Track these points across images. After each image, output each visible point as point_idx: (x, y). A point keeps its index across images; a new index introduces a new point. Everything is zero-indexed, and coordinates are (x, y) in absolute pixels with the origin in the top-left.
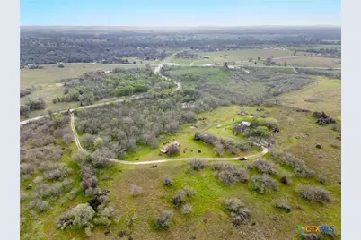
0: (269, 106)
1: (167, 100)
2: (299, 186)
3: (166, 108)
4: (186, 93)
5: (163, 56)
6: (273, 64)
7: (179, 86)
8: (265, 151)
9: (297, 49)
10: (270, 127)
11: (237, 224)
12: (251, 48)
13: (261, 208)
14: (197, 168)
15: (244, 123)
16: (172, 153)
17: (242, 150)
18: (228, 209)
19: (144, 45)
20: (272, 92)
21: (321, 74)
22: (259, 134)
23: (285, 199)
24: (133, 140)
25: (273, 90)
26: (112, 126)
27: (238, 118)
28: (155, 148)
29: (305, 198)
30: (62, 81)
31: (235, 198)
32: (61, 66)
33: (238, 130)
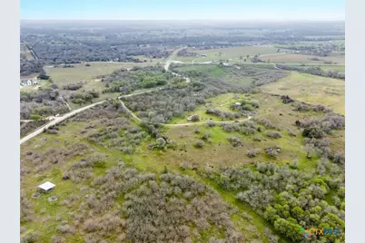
0: (254, 93)
1: (184, 90)
2: (266, 132)
3: (184, 96)
4: (195, 85)
5: (167, 55)
6: (259, 61)
7: (188, 80)
8: (250, 118)
9: (281, 46)
10: (253, 106)
11: (235, 146)
12: (240, 45)
13: (246, 140)
14: (211, 126)
15: (237, 103)
16: (195, 119)
17: (237, 117)
18: (230, 140)
19: (144, 43)
20: (256, 83)
21: (295, 69)
22: (246, 109)
23: (259, 136)
24: (170, 113)
25: (257, 82)
26: (154, 106)
27: (233, 101)
28: (183, 118)
29: (269, 136)
30: (98, 78)
31: (233, 136)
32: (88, 65)
33: (233, 107)
